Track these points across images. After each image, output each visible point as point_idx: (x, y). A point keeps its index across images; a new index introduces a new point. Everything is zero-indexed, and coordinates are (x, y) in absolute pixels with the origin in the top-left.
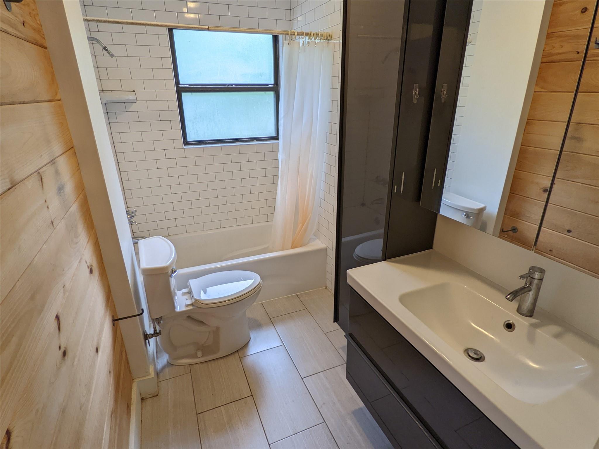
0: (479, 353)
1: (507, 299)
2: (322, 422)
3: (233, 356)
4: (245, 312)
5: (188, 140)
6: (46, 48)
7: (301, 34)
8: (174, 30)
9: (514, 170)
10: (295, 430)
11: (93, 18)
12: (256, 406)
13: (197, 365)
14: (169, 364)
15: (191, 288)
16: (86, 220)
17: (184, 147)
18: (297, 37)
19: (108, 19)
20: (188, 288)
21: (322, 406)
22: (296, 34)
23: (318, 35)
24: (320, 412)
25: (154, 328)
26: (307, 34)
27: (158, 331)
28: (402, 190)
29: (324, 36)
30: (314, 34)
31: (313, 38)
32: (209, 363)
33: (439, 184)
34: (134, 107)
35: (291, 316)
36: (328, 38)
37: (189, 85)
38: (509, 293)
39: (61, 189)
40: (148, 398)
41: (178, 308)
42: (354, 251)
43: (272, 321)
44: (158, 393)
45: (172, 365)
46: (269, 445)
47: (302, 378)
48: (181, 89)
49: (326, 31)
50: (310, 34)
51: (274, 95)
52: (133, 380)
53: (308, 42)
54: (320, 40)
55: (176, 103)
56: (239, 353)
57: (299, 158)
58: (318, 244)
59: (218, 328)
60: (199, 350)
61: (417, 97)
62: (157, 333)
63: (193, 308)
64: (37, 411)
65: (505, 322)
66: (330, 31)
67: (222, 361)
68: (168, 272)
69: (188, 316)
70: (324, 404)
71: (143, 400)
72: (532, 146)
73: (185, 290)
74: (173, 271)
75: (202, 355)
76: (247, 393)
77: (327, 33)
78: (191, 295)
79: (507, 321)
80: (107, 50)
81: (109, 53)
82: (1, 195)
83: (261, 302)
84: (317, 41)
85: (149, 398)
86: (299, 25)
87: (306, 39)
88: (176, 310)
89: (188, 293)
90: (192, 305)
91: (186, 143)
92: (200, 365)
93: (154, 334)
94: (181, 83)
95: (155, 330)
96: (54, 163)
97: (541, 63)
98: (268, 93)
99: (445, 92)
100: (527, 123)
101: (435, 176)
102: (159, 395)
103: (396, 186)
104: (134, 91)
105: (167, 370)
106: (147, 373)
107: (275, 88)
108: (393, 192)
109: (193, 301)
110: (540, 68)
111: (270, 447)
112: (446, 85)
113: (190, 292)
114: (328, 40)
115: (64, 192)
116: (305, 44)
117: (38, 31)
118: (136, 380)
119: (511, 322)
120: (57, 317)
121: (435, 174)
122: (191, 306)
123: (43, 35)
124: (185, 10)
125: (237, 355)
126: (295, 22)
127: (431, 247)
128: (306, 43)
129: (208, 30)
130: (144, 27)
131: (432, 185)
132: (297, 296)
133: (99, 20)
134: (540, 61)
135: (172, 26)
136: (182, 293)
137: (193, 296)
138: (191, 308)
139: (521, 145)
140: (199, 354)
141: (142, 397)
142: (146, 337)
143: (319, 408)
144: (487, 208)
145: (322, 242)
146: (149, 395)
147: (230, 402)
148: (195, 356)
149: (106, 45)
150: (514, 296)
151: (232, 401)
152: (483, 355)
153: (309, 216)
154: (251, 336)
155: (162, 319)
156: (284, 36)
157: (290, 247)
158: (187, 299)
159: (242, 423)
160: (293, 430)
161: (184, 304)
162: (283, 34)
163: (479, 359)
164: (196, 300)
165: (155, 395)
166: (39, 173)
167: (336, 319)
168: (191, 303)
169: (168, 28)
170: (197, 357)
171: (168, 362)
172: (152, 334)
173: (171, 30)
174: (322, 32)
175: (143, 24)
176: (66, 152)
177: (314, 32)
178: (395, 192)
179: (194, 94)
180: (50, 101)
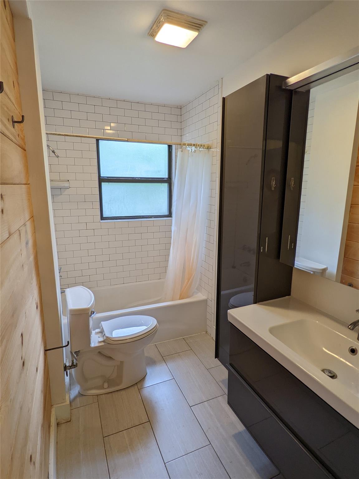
0: (332, 372)
1: (349, 328)
2: (208, 444)
3: (133, 388)
4: (144, 348)
5: (104, 216)
6: (25, 150)
7: (190, 145)
8: (100, 141)
9: (345, 240)
10: (186, 451)
11: (51, 132)
12: (153, 430)
13: (104, 395)
14: (80, 395)
15: (103, 328)
16: (36, 269)
17: (101, 221)
18: (188, 147)
19: (55, 133)
20: (100, 328)
21: (208, 430)
22: (187, 145)
23: (201, 145)
24: (206, 435)
25: (72, 361)
26: (194, 145)
27: (75, 364)
28: (266, 250)
29: (206, 146)
30: (199, 145)
31: (198, 148)
32: (113, 394)
33: (293, 246)
34: (67, 192)
35: (179, 355)
36: (209, 148)
37: (108, 177)
38: (350, 324)
39: (27, 243)
40: (62, 423)
41: (93, 344)
42: (229, 301)
43: (164, 359)
44: (71, 419)
45: (83, 395)
46: (165, 464)
47: (190, 407)
48: (101, 180)
49: (207, 143)
50: (196, 145)
51: (168, 186)
52: (52, 406)
53: (195, 150)
54: (203, 149)
55: (98, 189)
56: (138, 385)
57: (187, 229)
58: (200, 296)
59: (122, 363)
60: (106, 382)
61: (274, 186)
62: (74, 365)
63: (105, 345)
64: (11, 400)
65: (350, 348)
66: (210, 143)
67: (123, 392)
68: (89, 313)
69: (99, 352)
70: (209, 428)
71: (58, 425)
72: (356, 223)
73: (98, 330)
74: (92, 312)
75: (107, 387)
76: (145, 419)
77: (208, 144)
78: (102, 334)
79: (351, 347)
80: (54, 153)
81: (55, 155)
82: (1, 244)
83: (155, 344)
84: (201, 149)
85: (64, 423)
86: (187, 139)
87: (193, 148)
88: (91, 345)
89: (100, 332)
90: (104, 341)
91: (102, 218)
92: (106, 395)
93: (72, 366)
94: (102, 176)
95: (73, 363)
96: (25, 225)
97: (357, 166)
98: (163, 184)
99: (293, 183)
100: (351, 207)
101: (289, 241)
102: (71, 421)
103: (262, 247)
104: (68, 181)
105: (78, 399)
106: (64, 399)
107: (169, 181)
108: (260, 251)
109: (105, 338)
110: (356, 170)
111: (165, 465)
112: (293, 178)
113: (102, 332)
114: (209, 149)
115: (28, 246)
116: (193, 152)
117: (23, 139)
118: (54, 406)
119: (354, 348)
120: (22, 335)
121: (289, 239)
122: (103, 343)
123: (25, 142)
124: (109, 128)
125: (136, 387)
126: (184, 137)
127: (289, 295)
128: (193, 150)
129: (127, 141)
130: (80, 138)
131: (288, 247)
132: (184, 339)
133: (55, 134)
134: (355, 164)
135: (99, 138)
136: (96, 332)
137: (104, 335)
138: (103, 344)
139: (349, 222)
140: (106, 385)
141: (58, 422)
142: (65, 368)
143: (205, 432)
144: (328, 268)
145: (203, 295)
146: (63, 421)
147: (131, 427)
148: (102, 387)
149: (54, 150)
150: (354, 326)
151: (133, 426)
152: (336, 374)
153: (194, 275)
154: (147, 371)
155: (79, 352)
156: (176, 146)
157: (179, 298)
158: (99, 337)
159: (142, 444)
160: (185, 451)
161: (97, 341)
162: (174, 144)
163: (333, 377)
164: (107, 337)
165: (68, 421)
166: (19, 230)
167: (217, 356)
168: (103, 340)
169: (96, 139)
170: (103, 387)
171: (79, 393)
172: (70, 366)
173: (98, 141)
174: (204, 143)
175: (79, 136)
176: (30, 219)
177: (199, 144)
178: (262, 251)
179: (110, 183)
180: (25, 184)
